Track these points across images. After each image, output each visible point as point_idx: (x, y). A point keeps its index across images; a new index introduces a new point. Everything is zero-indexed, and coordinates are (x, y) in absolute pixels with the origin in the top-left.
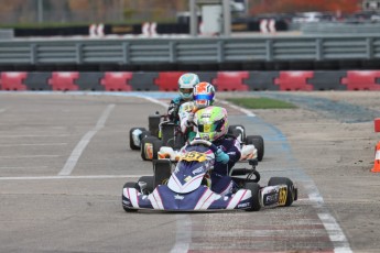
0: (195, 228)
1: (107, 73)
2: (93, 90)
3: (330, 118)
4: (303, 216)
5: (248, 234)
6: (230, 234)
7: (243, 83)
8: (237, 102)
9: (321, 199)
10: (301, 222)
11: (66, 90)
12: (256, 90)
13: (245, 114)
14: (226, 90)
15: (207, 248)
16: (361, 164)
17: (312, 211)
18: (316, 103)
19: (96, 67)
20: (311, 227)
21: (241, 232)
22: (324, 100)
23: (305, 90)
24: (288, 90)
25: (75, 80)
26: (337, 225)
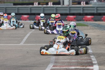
0: (56, 59)
1: (37, 16)
3: (97, 29)
5: (70, 61)
6: (65, 61)
7: (74, 19)
9: (92, 52)
10: (85, 58)
11: (26, 20)
12: (78, 21)
15: (58, 65)
16: (104, 42)
17: (89, 55)
18: (94, 25)
20: (88, 59)
21: (68, 61)
22: (96, 24)
23: (91, 21)
24: (87, 21)
25: (28, 18)
26: (95, 59)
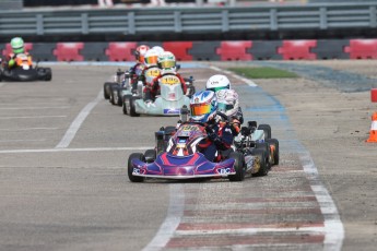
0: (187, 201)
1: (111, 44)
2: (98, 60)
3: (330, 87)
4: (296, 188)
5: (240, 206)
6: (222, 206)
7: (247, 52)
8: (239, 72)
9: (315, 171)
10: (294, 194)
11: (72, 60)
12: (260, 59)
13: (246, 84)
14: (229, 60)
15: (198, 221)
16: (357, 135)
17: (306, 184)
18: (319, 72)
19: (102, 38)
20: (303, 199)
21: (233, 205)
22: (325, 69)
23: (308, 59)
24: (292, 59)
25: (80, 51)
26: (329, 197)
